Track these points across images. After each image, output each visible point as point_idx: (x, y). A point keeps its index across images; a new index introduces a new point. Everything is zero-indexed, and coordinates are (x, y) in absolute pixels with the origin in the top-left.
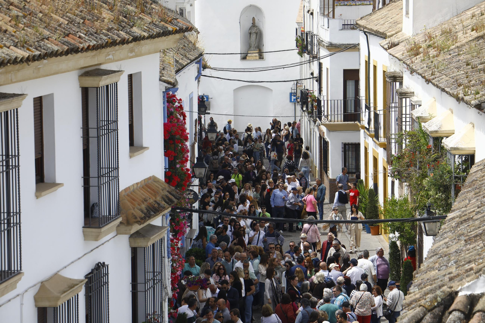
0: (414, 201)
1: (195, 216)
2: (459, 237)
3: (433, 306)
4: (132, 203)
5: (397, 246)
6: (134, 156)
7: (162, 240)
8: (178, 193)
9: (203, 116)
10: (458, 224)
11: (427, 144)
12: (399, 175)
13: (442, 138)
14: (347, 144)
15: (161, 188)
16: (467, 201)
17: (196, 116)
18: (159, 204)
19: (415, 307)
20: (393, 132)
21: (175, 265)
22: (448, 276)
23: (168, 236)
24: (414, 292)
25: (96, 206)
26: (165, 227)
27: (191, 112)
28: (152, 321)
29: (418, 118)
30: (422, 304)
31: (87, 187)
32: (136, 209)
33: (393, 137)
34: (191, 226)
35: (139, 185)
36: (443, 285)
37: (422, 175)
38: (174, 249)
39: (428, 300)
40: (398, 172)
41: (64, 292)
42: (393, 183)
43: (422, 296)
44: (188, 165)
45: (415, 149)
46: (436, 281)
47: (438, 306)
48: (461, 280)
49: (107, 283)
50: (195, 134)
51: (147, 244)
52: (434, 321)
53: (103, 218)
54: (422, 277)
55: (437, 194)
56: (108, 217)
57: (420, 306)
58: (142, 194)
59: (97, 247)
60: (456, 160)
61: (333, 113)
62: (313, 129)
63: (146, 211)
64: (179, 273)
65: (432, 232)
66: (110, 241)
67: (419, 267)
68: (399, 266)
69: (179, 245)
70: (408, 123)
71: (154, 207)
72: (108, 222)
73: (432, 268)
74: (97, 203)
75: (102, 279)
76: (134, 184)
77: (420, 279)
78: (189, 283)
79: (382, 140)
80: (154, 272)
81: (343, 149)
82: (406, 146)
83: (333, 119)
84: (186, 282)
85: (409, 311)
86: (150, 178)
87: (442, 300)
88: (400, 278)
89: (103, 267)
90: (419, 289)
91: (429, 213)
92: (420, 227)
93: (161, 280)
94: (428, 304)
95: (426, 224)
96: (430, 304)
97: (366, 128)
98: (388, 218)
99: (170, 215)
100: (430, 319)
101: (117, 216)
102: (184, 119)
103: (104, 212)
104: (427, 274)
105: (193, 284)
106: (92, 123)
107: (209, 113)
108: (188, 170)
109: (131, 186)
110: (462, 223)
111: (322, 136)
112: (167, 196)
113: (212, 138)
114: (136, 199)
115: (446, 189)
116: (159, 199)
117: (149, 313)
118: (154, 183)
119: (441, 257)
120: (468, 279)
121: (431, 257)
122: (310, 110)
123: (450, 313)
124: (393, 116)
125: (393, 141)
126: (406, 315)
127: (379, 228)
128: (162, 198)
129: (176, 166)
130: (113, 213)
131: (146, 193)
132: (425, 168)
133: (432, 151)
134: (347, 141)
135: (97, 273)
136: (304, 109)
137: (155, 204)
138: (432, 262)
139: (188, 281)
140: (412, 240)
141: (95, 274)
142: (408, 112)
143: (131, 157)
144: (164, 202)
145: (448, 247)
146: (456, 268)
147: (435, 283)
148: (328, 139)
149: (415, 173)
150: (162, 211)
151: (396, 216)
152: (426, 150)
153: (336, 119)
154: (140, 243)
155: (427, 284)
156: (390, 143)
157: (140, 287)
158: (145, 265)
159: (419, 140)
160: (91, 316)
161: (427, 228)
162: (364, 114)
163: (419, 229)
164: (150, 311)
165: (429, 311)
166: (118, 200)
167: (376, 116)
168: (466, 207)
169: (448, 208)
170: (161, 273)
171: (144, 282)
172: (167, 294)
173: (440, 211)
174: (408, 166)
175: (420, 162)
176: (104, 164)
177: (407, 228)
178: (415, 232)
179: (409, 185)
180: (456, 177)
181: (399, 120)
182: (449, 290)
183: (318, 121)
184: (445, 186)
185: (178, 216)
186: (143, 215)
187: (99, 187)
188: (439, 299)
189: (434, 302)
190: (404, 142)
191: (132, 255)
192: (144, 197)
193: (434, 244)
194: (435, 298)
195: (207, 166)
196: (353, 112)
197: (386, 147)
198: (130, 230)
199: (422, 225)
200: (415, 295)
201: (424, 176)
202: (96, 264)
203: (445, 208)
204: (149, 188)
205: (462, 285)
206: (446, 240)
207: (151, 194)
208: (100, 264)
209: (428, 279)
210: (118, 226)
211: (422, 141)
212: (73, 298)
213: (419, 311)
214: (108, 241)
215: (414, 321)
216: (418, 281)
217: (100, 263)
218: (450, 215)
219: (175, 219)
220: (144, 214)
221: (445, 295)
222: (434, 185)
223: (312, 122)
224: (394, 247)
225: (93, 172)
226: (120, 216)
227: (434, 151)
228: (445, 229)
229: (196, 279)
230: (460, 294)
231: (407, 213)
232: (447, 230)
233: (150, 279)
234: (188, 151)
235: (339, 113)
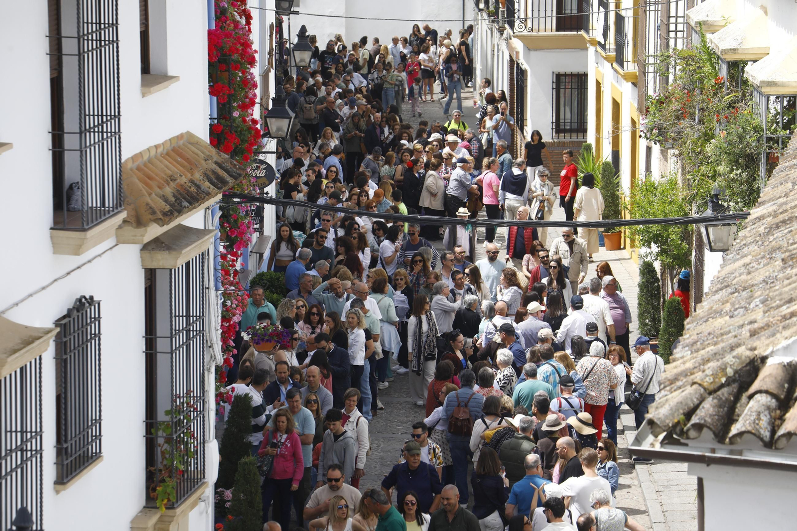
0: (688, 184)
1: (270, 211)
2: (771, 253)
3: (718, 385)
4: (146, 184)
5: (654, 271)
6: (150, 93)
7: (203, 256)
8: (235, 165)
9: (285, 18)
10: (770, 230)
11: (716, 75)
12: (660, 134)
13: (745, 63)
14: (562, 75)
15: (203, 155)
16: (790, 185)
17: (271, 18)
18: (198, 187)
19: (684, 385)
20: (652, 52)
21: (229, 303)
22: (748, 327)
23: (216, 249)
24: (682, 357)
25: (75, 189)
26: (211, 231)
27: (262, 9)
28: (183, 408)
29: (700, 24)
30: (698, 380)
31: (59, 151)
32: (153, 195)
33: (651, 60)
34: (261, 230)
35: (160, 150)
36: (738, 345)
37: (705, 134)
38: (227, 273)
39: (709, 372)
40: (660, 129)
41: (15, 351)
42: (649, 149)
43: (697, 365)
44: (256, 112)
45: (693, 85)
46: (725, 337)
47: (728, 383)
48: (774, 335)
49: (98, 335)
50: (270, 53)
51: (176, 263)
52: (719, 412)
53: (89, 211)
54: (699, 329)
55: (732, 170)
56: (100, 210)
57: (694, 383)
58: (167, 167)
59: (78, 268)
60: (771, 106)
61: (536, 14)
62: (498, 45)
63: (173, 199)
64: (236, 319)
65: (721, 245)
66: (103, 256)
67: (695, 310)
68: (657, 309)
69: (238, 266)
70: (680, 35)
71: (188, 192)
72: (99, 220)
73: (719, 313)
74: (78, 183)
75: (89, 328)
76: (151, 147)
77: (695, 333)
78: (256, 338)
79: (630, 67)
80: (188, 316)
81: (554, 84)
82: (675, 80)
83: (536, 27)
84: (250, 336)
85: (672, 392)
86: (180, 137)
87: (736, 372)
88: (657, 331)
89: (90, 305)
90: (692, 353)
91: (717, 207)
92: (699, 234)
93: (201, 332)
94: (709, 380)
95: (711, 230)
96: (712, 380)
97: (599, 43)
98: (638, 217)
99: (221, 208)
100: (711, 409)
101: (117, 208)
102: (248, 23)
103: (93, 200)
104: (708, 323)
105: (263, 340)
106: (68, 28)
107: (297, 13)
108: (255, 122)
109: (144, 151)
110: (778, 226)
111: (514, 59)
112: (214, 172)
113: (302, 60)
114: (154, 176)
115: (749, 162)
116: (198, 176)
117: (178, 393)
118: (190, 146)
119: (736, 291)
120: (787, 333)
121: (717, 291)
122: (492, 8)
123: (751, 397)
124: (652, 20)
125: (651, 69)
126: (667, 400)
127: (620, 237)
128: (205, 175)
129: (230, 113)
130: (109, 202)
131: (174, 166)
132: (710, 121)
133: (724, 89)
134: (562, 70)
135: (78, 316)
136: (482, 6)
137: (190, 187)
138: (719, 300)
139: (255, 334)
140: (682, 259)
141: (74, 319)
142: (680, 14)
143: (144, 95)
144: (207, 184)
145: (749, 273)
146: (765, 312)
147: (722, 341)
148: (525, 66)
149: (691, 130)
150: (203, 200)
151: (653, 213)
152: (712, 86)
153: (542, 27)
154: (162, 260)
155: (707, 343)
156: (644, 73)
157: (162, 345)
158: (171, 302)
159: (699, 68)
160: (66, 398)
161: (711, 237)
162: (595, 15)
163: (697, 240)
164: (181, 389)
165: (710, 393)
166: (120, 178)
167: (620, 20)
168: (786, 195)
169: (752, 197)
170: (201, 317)
171: (169, 336)
172: (212, 357)
173: (737, 203)
174: (678, 118)
175: (703, 109)
176: (91, 107)
177: (673, 237)
178: (690, 243)
179: (680, 154)
180: (769, 139)
181: (665, 29)
182: (749, 353)
183: (508, 30)
184: (747, 156)
185: (235, 210)
186: (168, 208)
187: (81, 152)
188: (730, 371)
189: (720, 375)
190: (671, 70)
191: (146, 284)
192: (170, 173)
193: (722, 266)
194: (723, 369)
195: (293, 115)
196: (575, 12)
197: (637, 81)
198: (143, 236)
199: (703, 230)
200: (684, 363)
201: (708, 137)
202: (77, 299)
203: (747, 198)
204: (181, 155)
205: (774, 344)
206: (747, 260)
207: (184, 167)
208: (83, 300)
209: (709, 334)
210: (120, 227)
211: (707, 69)
212: (31, 363)
213: (690, 394)
214: (100, 255)
215: (681, 411)
216: (690, 336)
217: (84, 297)
218: (755, 212)
219: (231, 215)
220: (170, 205)
221: (742, 363)
222: (726, 153)
223: (496, 32)
224: (648, 272)
225: (70, 122)
226: (123, 207)
227: (728, 88)
228: (745, 237)
229: (268, 330)
230: (770, 362)
231: (675, 207)
232: (750, 240)
233: (181, 328)
234: (255, 86)
235: (549, 14)
